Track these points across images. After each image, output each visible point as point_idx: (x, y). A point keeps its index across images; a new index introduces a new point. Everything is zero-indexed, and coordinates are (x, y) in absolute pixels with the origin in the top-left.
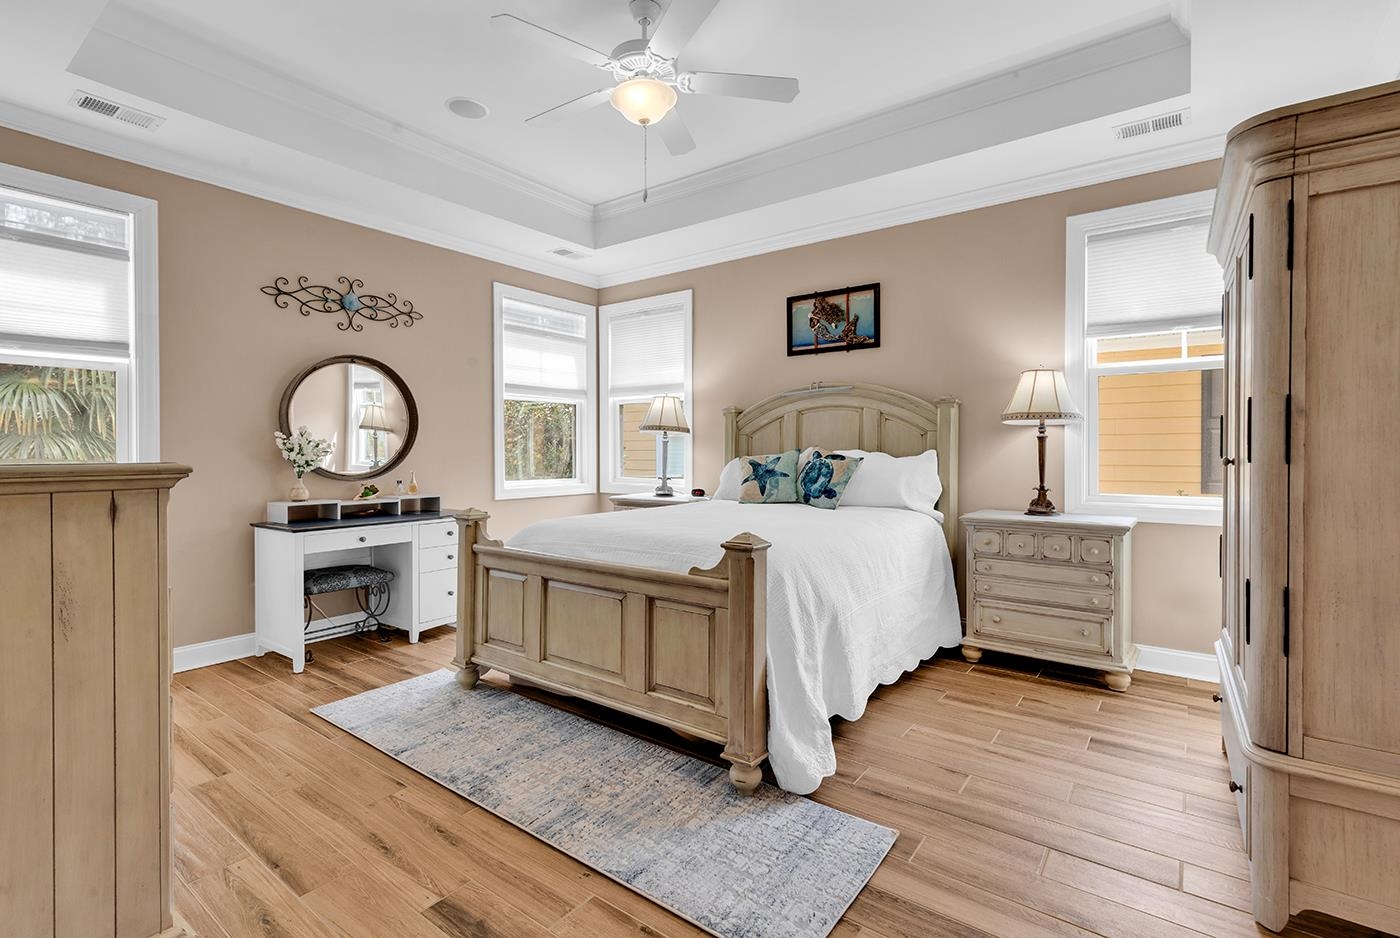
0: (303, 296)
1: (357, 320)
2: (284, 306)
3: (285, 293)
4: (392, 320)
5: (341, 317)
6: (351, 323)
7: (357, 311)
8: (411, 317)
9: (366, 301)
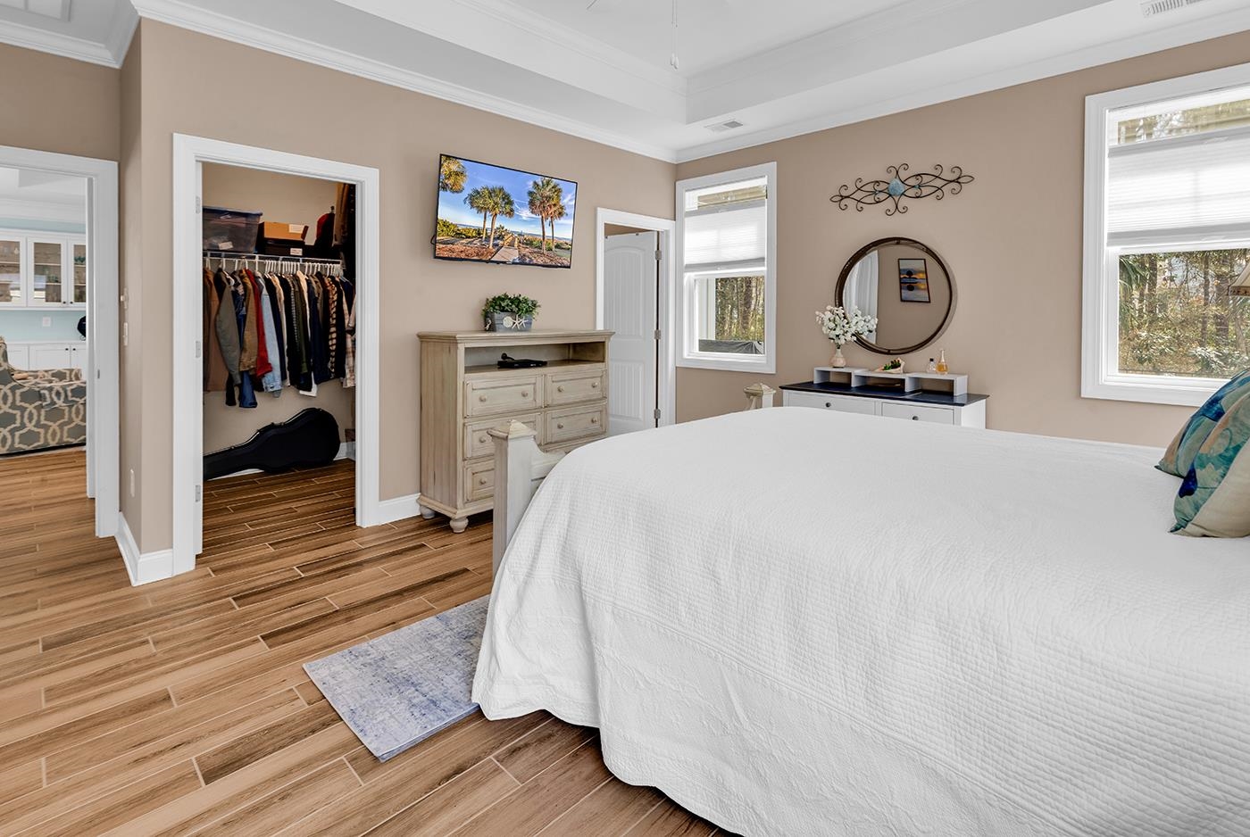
0: (858, 195)
1: (904, 202)
2: (843, 207)
3: (846, 197)
4: (939, 193)
5: (889, 204)
6: (897, 207)
7: (903, 194)
8: (959, 183)
9: (912, 182)
